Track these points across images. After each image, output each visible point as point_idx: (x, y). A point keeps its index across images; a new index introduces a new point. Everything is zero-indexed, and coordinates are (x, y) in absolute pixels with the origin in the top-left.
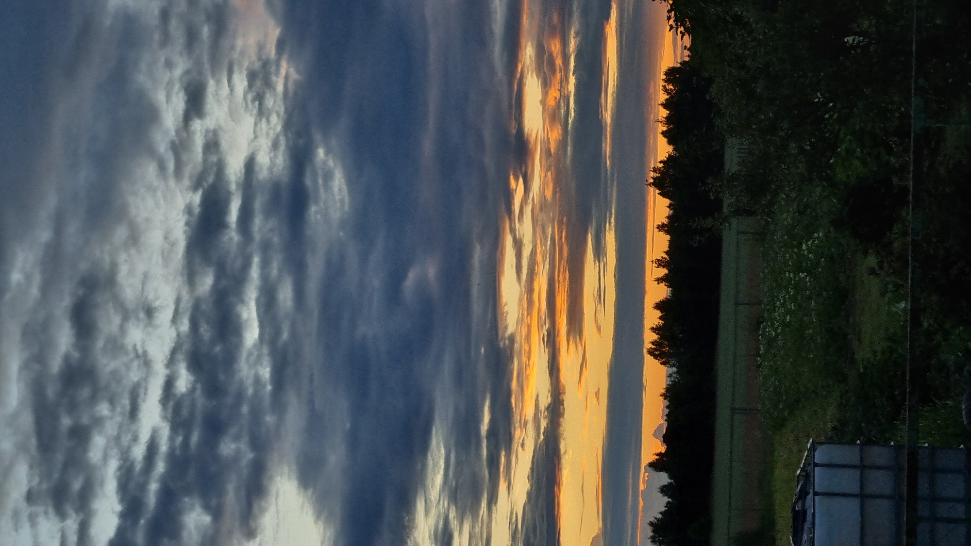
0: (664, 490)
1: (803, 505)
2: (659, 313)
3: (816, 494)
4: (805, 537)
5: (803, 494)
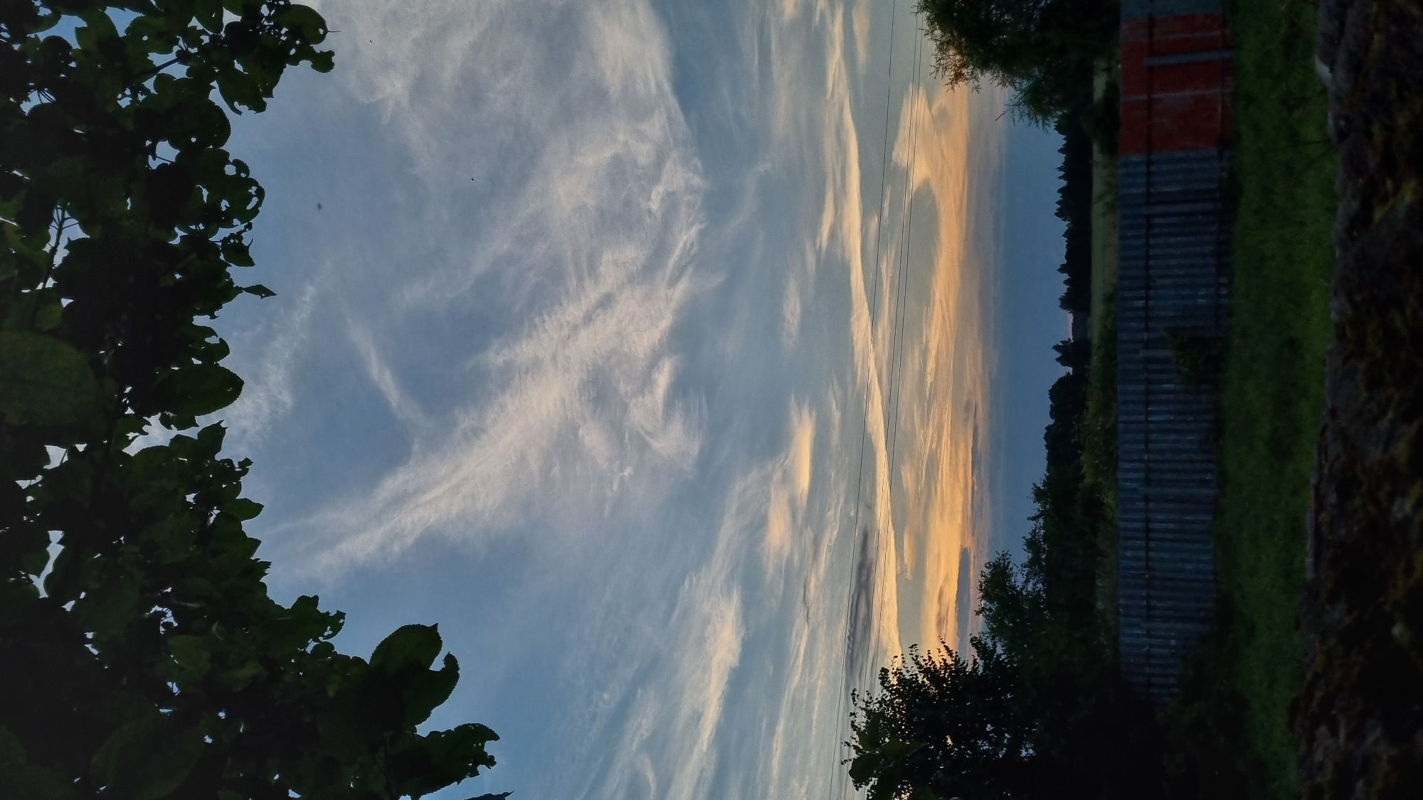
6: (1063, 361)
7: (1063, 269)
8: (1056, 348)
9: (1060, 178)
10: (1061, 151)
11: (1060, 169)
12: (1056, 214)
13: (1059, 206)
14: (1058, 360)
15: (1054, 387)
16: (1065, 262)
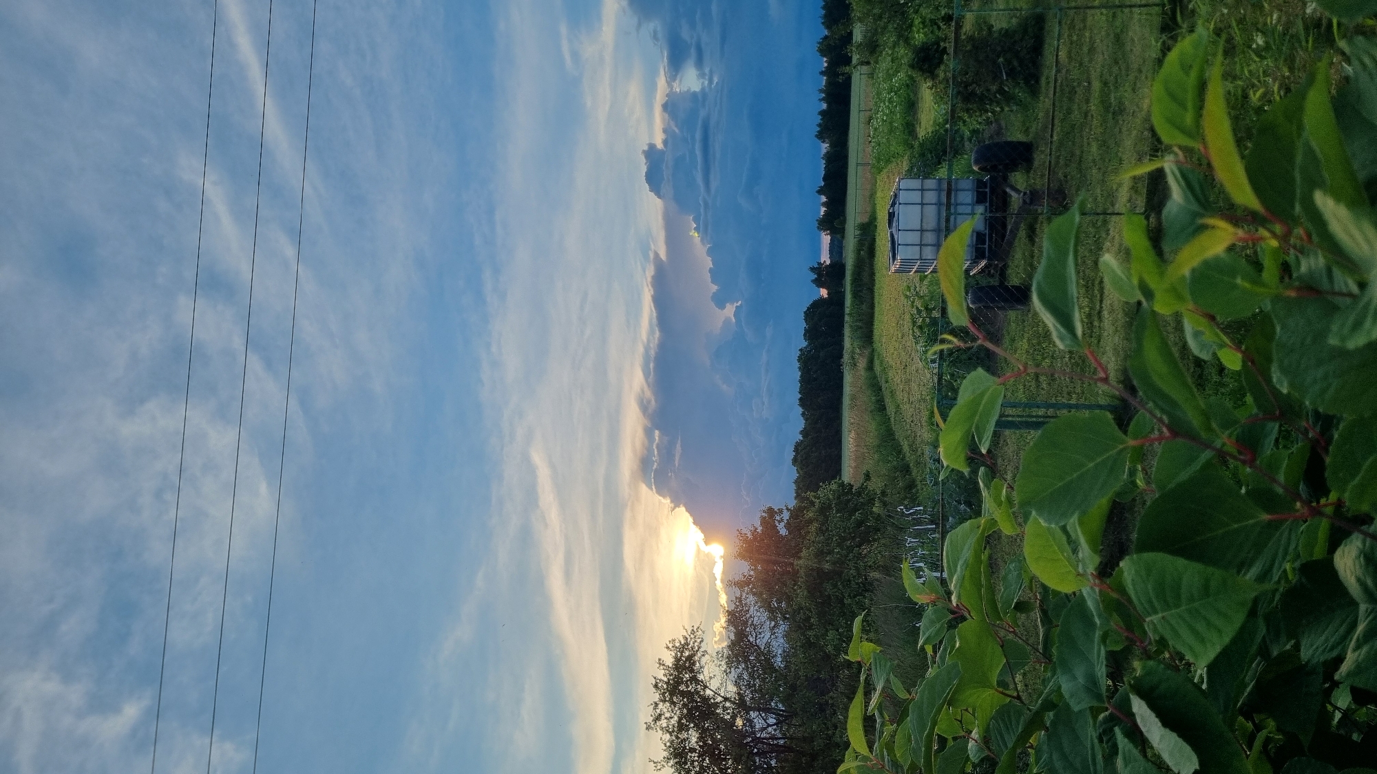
0: (824, 204)
1: (894, 209)
2: (820, 117)
3: (900, 204)
4: (894, 225)
5: (893, 204)
6: (819, 283)
7: (820, 192)
8: (812, 269)
9: (820, 100)
10: (822, 73)
11: (821, 91)
12: (816, 136)
13: (818, 129)
14: (814, 281)
15: (808, 309)
16: (823, 184)
